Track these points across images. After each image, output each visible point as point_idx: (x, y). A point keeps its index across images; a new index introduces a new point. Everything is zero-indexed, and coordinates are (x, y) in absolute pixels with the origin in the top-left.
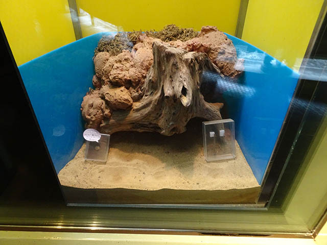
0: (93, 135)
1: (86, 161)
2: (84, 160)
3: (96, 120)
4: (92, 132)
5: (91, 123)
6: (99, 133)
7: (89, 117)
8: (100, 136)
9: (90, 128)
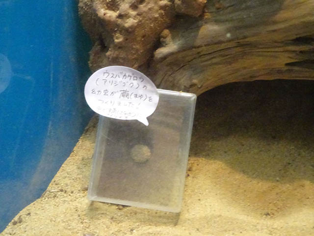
0: (125, 94)
1: (92, 207)
2: (84, 201)
3: (140, 25)
4: (120, 79)
5: (119, 39)
6: (151, 86)
7: (112, 15)
8: (156, 99)
9: (115, 61)
